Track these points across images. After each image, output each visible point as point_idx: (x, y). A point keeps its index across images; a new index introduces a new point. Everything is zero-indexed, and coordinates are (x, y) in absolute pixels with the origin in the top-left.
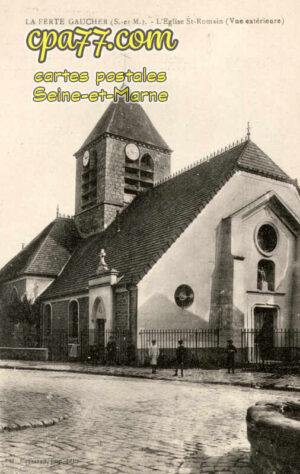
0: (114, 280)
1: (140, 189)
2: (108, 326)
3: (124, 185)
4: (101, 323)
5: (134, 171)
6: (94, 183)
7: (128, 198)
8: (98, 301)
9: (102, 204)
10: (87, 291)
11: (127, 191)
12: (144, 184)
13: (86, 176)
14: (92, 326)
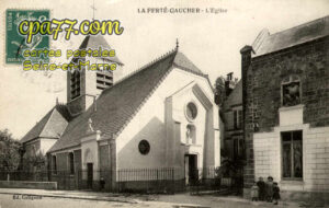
0: (98, 137)
1: (106, 86)
2: (95, 167)
3: (96, 84)
4: (90, 166)
5: (102, 76)
6: (78, 83)
7: (100, 92)
8: (88, 151)
9: (84, 95)
10: (80, 145)
11: (98, 88)
12: (107, 84)
13: (73, 80)
14: (84, 167)
